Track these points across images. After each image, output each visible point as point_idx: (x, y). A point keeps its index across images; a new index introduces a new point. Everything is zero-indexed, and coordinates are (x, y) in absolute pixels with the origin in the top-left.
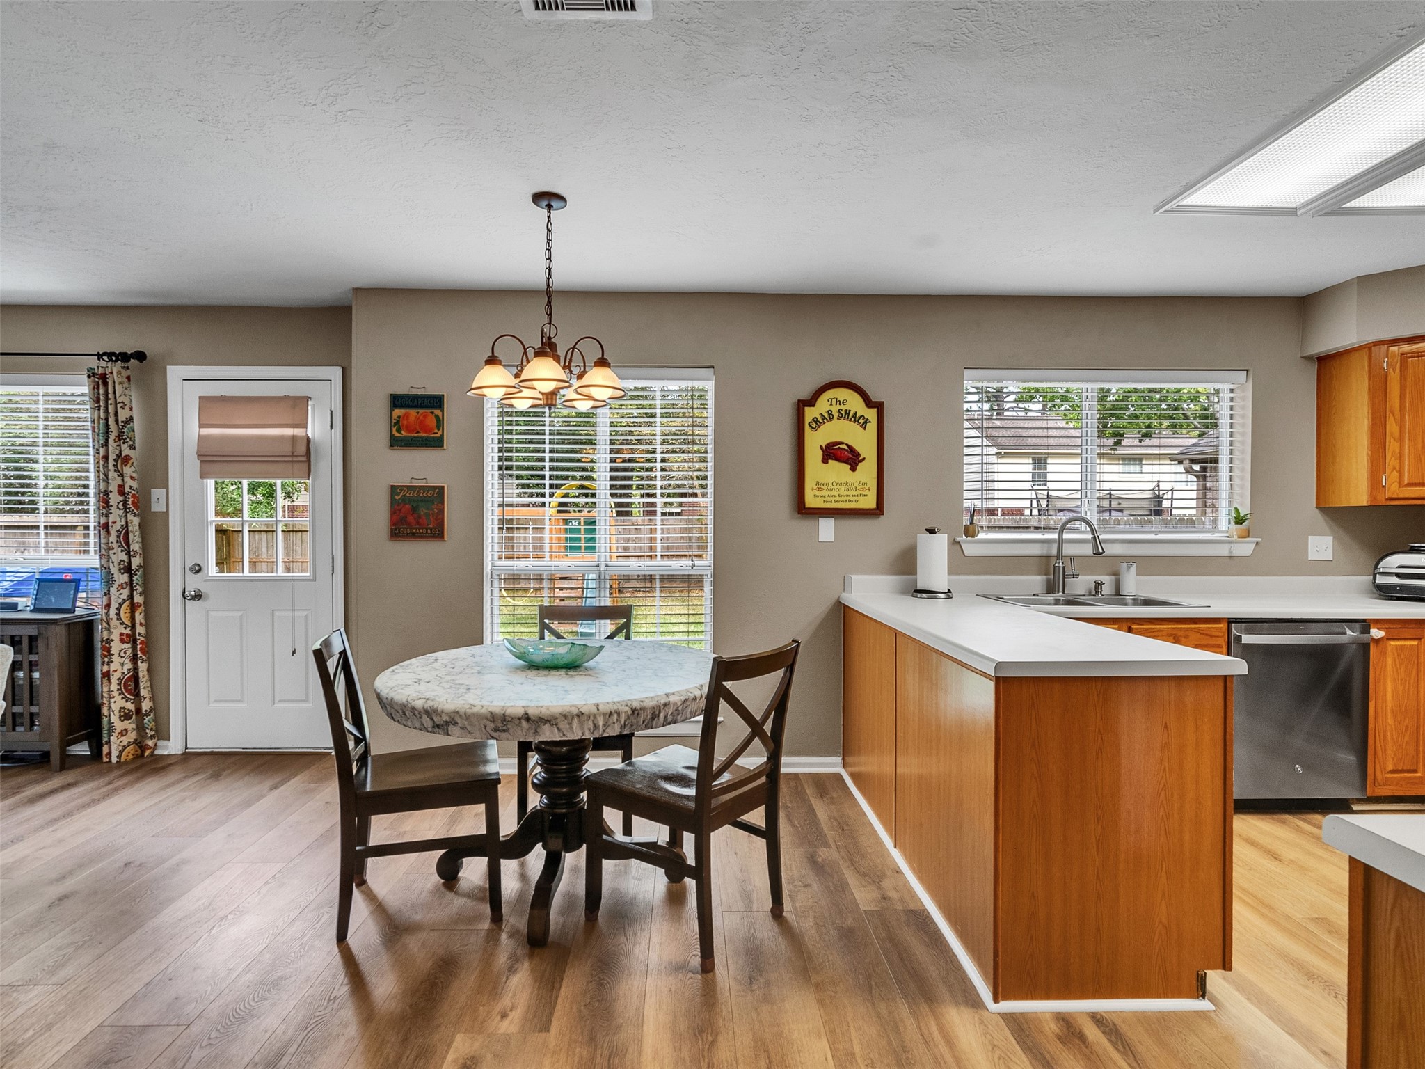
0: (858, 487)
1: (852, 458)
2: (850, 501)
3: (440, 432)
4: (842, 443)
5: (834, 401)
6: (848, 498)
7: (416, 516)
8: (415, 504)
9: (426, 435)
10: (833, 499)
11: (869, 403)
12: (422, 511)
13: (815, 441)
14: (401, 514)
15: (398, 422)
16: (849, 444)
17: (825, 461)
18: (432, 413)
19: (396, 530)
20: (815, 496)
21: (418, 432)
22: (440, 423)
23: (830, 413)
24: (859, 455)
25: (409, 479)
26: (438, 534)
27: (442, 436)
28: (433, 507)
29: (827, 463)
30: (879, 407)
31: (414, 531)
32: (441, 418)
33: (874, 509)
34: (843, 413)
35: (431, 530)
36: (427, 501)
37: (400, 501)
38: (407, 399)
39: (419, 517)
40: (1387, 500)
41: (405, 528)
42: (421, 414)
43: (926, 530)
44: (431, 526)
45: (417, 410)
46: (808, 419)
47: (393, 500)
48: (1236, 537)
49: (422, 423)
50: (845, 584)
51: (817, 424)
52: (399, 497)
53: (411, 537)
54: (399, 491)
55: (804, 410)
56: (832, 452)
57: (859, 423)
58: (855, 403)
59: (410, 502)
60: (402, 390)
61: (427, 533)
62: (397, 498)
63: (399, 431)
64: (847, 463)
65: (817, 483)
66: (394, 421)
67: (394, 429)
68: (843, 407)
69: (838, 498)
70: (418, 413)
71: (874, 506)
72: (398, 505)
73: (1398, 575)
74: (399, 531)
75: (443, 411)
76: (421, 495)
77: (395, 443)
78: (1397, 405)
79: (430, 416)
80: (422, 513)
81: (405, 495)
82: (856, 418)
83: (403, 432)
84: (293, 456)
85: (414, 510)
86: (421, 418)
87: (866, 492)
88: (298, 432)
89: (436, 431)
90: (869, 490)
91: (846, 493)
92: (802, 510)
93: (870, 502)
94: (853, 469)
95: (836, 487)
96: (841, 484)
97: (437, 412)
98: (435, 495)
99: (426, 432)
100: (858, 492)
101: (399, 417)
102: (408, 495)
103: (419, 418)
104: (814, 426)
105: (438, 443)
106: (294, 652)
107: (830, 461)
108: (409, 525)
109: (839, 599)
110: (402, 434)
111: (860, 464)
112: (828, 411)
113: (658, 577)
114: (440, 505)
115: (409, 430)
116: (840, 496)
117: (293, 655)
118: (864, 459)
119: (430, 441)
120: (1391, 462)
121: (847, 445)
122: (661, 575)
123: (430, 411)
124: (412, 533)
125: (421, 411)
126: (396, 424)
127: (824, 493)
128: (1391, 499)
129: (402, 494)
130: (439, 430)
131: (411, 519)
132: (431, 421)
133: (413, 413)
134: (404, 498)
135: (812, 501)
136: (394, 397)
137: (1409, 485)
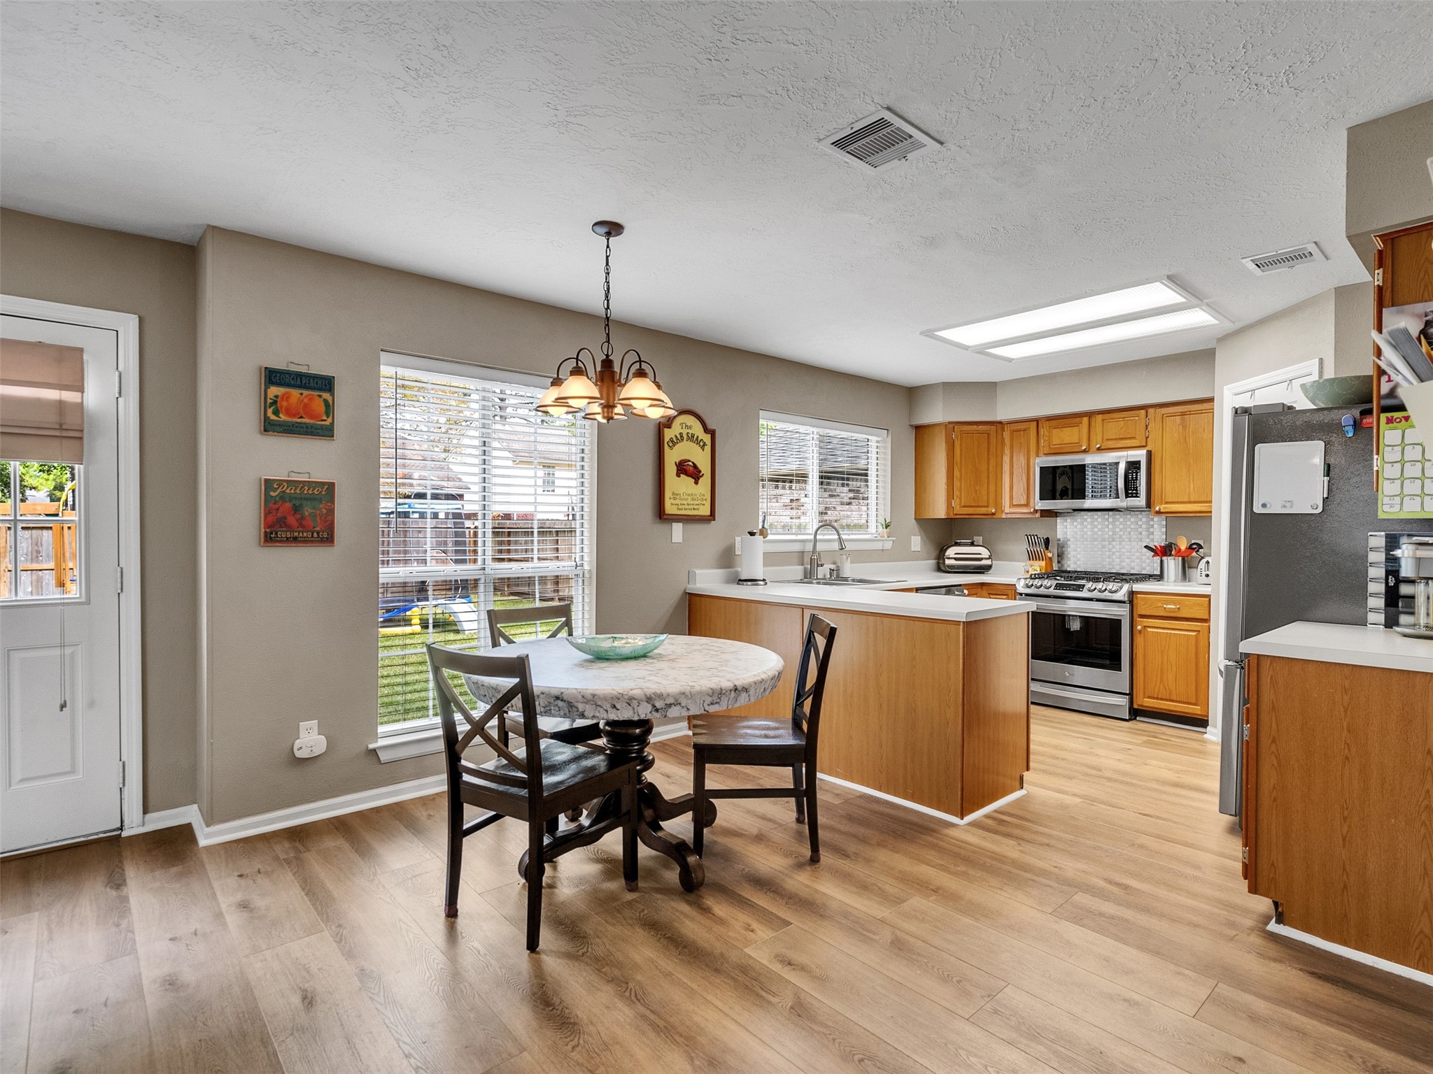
0: (699, 498)
1: (695, 474)
2: (694, 509)
3: (330, 420)
4: (690, 461)
5: (684, 425)
6: (693, 507)
7: (298, 516)
8: (298, 503)
9: (312, 421)
10: (683, 507)
11: (706, 430)
12: (307, 511)
13: (672, 457)
14: (278, 515)
15: (275, 403)
16: (695, 462)
17: (678, 475)
18: (320, 396)
19: (272, 533)
20: (672, 504)
21: (301, 417)
22: (329, 408)
23: (681, 434)
24: (700, 471)
25: (286, 473)
26: (327, 538)
27: (332, 424)
28: (320, 506)
29: (679, 476)
30: (712, 433)
31: (296, 534)
32: (331, 404)
33: (709, 516)
34: (690, 435)
35: (318, 533)
36: (314, 499)
37: (278, 498)
38: (287, 376)
39: (303, 518)
40: (954, 515)
41: (284, 531)
42: (306, 396)
43: (749, 533)
44: (317, 529)
45: (301, 391)
46: (667, 439)
47: (267, 497)
48: (886, 537)
49: (306, 406)
50: (690, 576)
51: (673, 443)
52: (276, 493)
53: (292, 542)
54: (275, 486)
55: (663, 430)
56: (684, 468)
57: (700, 446)
58: (697, 429)
59: (291, 500)
60: (280, 365)
61: (312, 536)
62: (272, 494)
63: (276, 413)
64: (693, 478)
65: (673, 494)
66: (269, 401)
67: (270, 411)
68: (690, 431)
69: (686, 507)
70: (302, 394)
71: (709, 514)
72: (275, 503)
73: (956, 559)
74: (276, 534)
75: (333, 395)
76: (305, 492)
77: (269, 427)
78: (959, 460)
79: (317, 400)
80: (307, 514)
81: (284, 492)
82: (698, 442)
83: (281, 415)
84: (61, 429)
85: (296, 509)
86: (306, 400)
87: (704, 502)
88: (70, 396)
89: (325, 418)
90: (706, 500)
91: (692, 502)
92: (661, 514)
93: (705, 511)
94: (696, 483)
95: (686, 497)
96: (689, 495)
97: (326, 395)
98: (323, 493)
99: (312, 418)
100: (699, 502)
101: (277, 396)
102: (288, 491)
103: (302, 401)
104: (671, 445)
105: (327, 432)
106: (63, 706)
107: (682, 475)
108: (289, 528)
109: (685, 589)
110: (280, 418)
111: (701, 479)
112: (680, 434)
113: (537, 579)
114: (329, 504)
115: (288, 412)
116: (688, 505)
117: (62, 710)
118: (703, 475)
119: (317, 429)
120: (956, 493)
121: (693, 463)
122: (539, 577)
123: (318, 393)
124: (293, 538)
125: (305, 392)
126: (271, 405)
127: (678, 502)
128: (956, 514)
129: (279, 491)
130: (328, 417)
131: (292, 520)
132: (319, 406)
133: (295, 393)
134: (283, 496)
135: (670, 508)
136: (270, 371)
137: (964, 507)
